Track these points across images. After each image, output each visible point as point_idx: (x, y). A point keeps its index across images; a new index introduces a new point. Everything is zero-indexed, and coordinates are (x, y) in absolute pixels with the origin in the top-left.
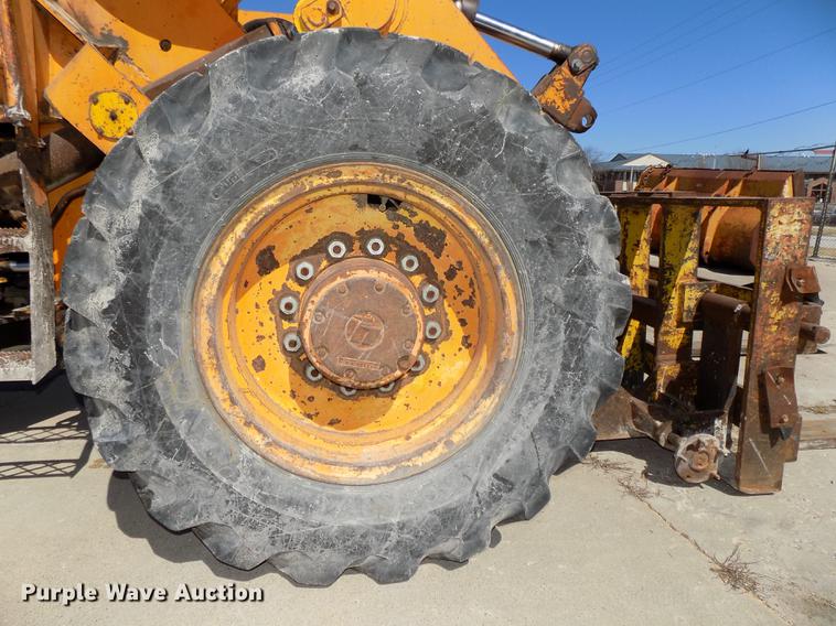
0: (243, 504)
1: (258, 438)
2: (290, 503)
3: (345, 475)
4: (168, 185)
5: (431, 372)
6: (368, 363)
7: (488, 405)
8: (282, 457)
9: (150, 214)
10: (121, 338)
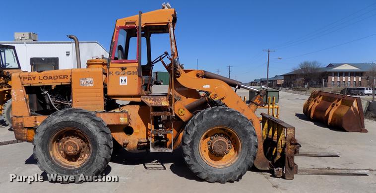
0: (204, 169)
1: (206, 161)
2: (209, 170)
3: (216, 167)
4: (198, 129)
5: (229, 153)
6: (220, 151)
7: (237, 158)
8: (209, 164)
9: (195, 132)
10: (190, 147)
